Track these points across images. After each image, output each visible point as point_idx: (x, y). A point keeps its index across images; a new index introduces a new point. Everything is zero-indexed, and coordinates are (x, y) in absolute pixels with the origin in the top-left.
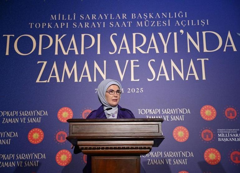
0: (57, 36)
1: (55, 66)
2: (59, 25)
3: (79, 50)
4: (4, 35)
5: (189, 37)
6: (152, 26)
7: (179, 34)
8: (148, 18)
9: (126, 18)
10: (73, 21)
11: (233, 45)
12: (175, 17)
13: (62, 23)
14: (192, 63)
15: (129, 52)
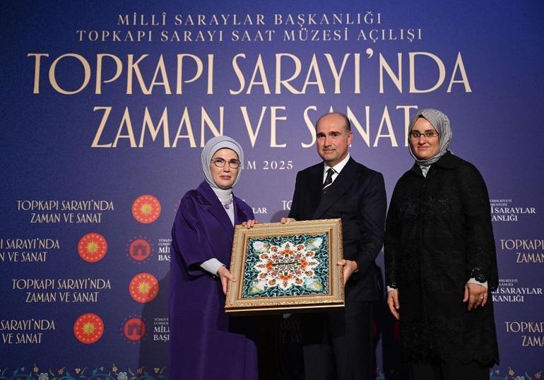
0: (131, 57)
1: (126, 116)
2: (135, 36)
3: (173, 87)
4: (29, 55)
5: (383, 62)
6: (313, 39)
7: (364, 57)
8: (306, 25)
9: (263, 23)
10: (161, 28)
11: (465, 81)
12: (359, 22)
13: (139, 32)
14: (386, 115)
15: (267, 91)
